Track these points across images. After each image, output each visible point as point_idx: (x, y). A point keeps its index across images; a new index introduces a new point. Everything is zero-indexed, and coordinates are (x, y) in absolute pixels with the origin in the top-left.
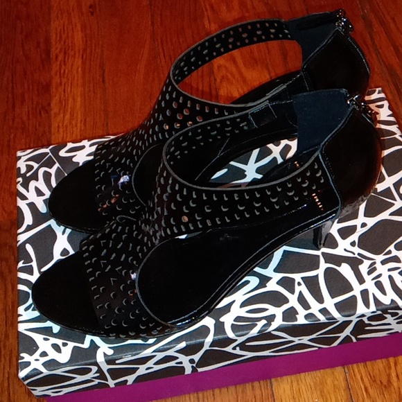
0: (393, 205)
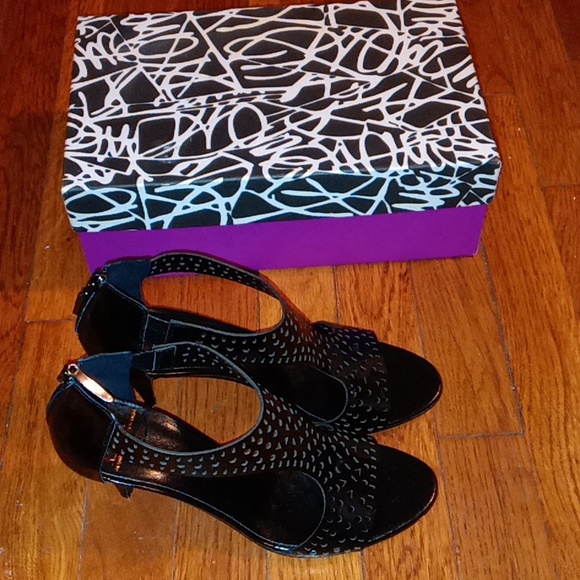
0: (443, 90)
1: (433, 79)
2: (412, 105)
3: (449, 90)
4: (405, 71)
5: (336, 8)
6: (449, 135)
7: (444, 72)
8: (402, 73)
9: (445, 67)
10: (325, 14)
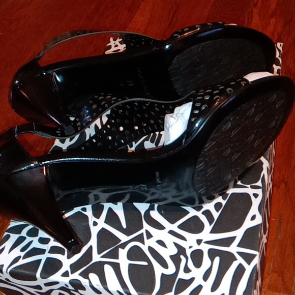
0: (99, 253)
1: (120, 250)
2: (95, 224)
3: (96, 257)
4: (143, 231)
5: (256, 196)
6: (40, 238)
7: (124, 262)
8: (142, 228)
9: (130, 265)
10: (249, 186)
